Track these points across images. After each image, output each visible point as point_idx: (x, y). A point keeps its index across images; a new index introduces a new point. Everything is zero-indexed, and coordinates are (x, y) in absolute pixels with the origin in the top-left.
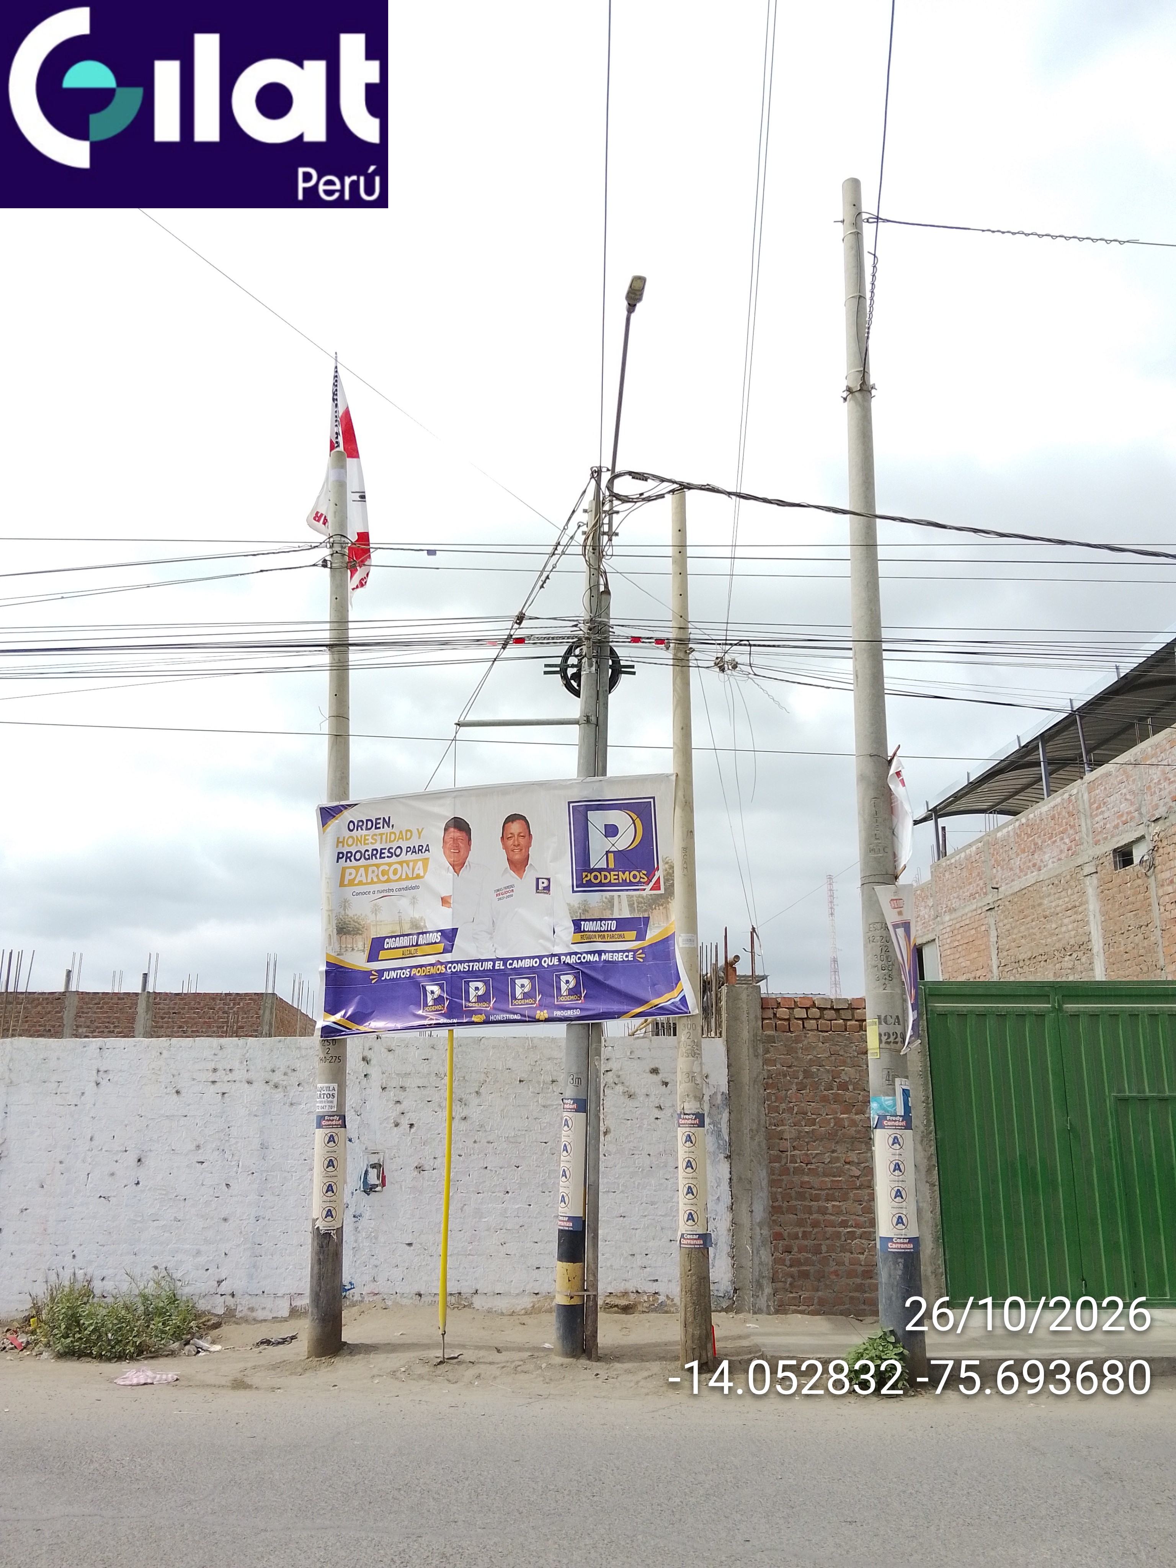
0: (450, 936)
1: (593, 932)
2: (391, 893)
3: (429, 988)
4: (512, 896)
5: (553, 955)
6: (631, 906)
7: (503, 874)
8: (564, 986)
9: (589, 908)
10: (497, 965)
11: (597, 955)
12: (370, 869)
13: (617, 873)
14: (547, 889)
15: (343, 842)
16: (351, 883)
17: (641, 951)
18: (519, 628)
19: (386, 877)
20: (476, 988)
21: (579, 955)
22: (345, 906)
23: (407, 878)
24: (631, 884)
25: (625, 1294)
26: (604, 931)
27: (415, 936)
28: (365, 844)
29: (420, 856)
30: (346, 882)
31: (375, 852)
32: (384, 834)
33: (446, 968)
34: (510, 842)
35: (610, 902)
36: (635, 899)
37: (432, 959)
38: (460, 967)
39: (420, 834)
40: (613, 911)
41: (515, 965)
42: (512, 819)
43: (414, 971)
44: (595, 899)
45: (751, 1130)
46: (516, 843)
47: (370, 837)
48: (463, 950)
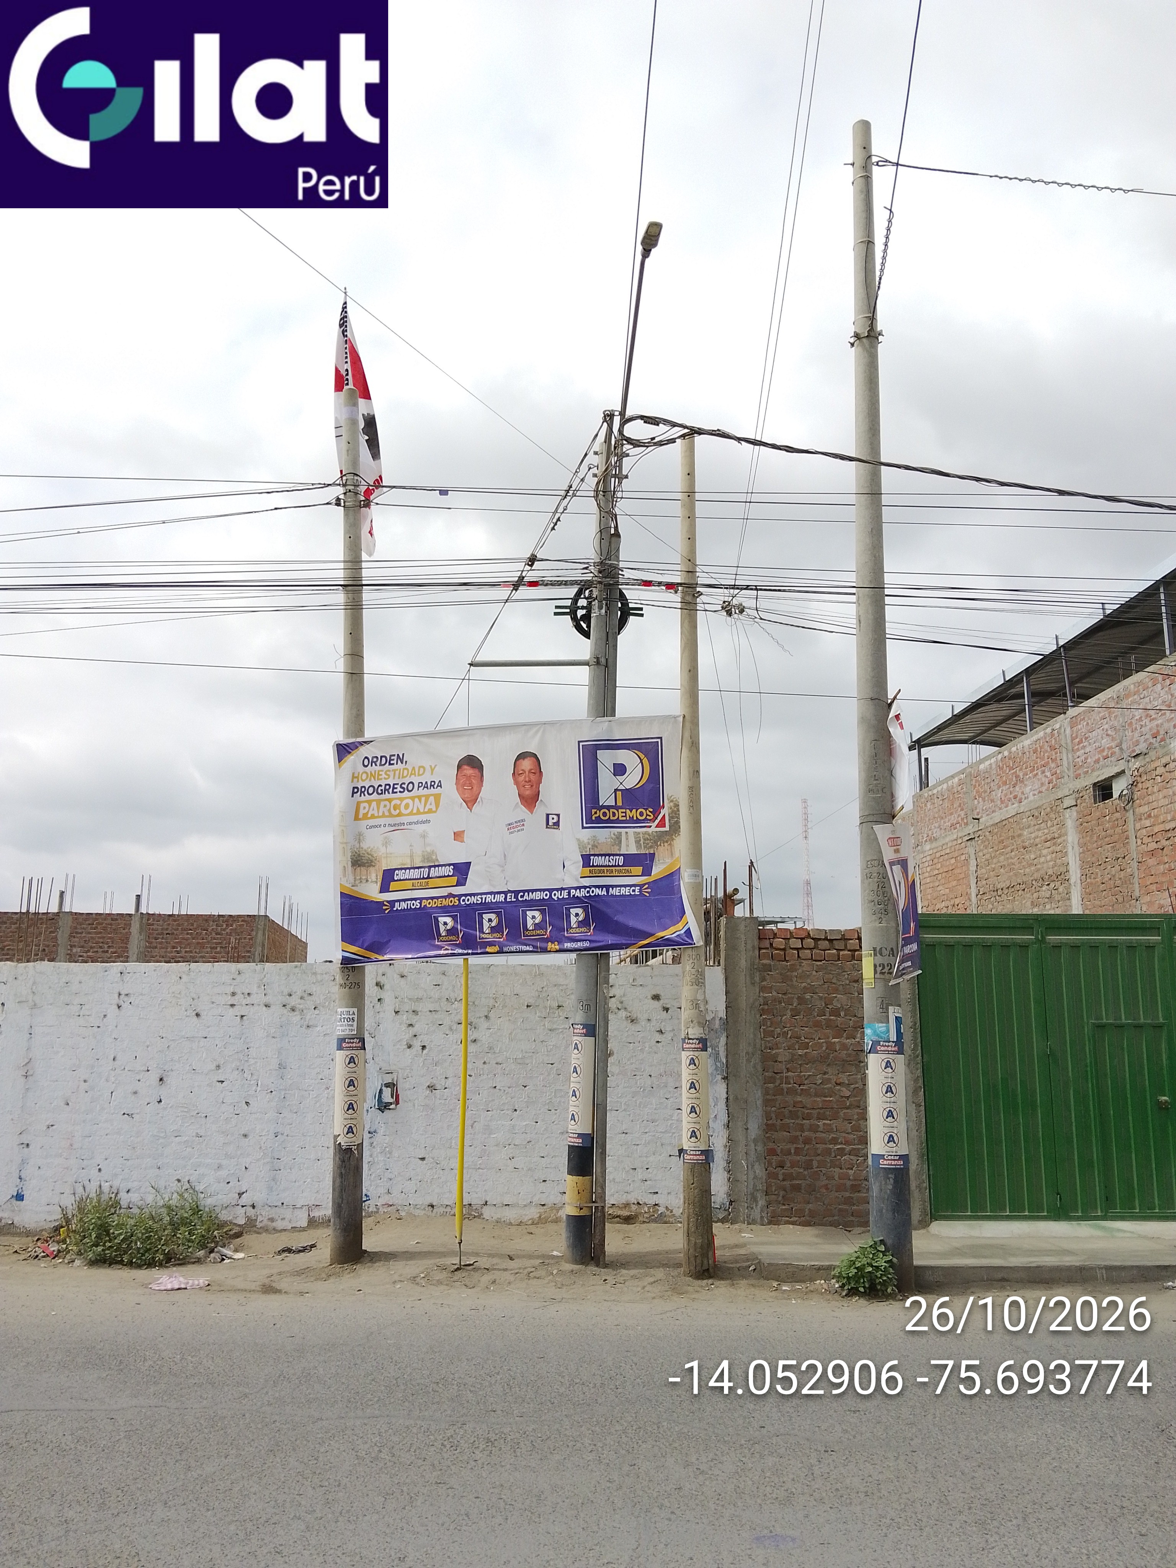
0: (462, 871)
1: (602, 866)
2: (402, 827)
3: (442, 920)
4: (523, 830)
5: (562, 889)
6: (638, 842)
7: (514, 810)
8: (573, 919)
9: (598, 843)
10: (508, 897)
11: (604, 889)
12: (382, 804)
13: (624, 810)
14: (557, 824)
15: (357, 777)
16: (365, 817)
17: (647, 886)
18: (531, 570)
19: (398, 811)
20: (489, 920)
21: (588, 889)
22: (358, 839)
23: (419, 813)
24: (638, 821)
25: (627, 1205)
26: (612, 866)
27: (426, 869)
28: (378, 779)
29: (432, 791)
30: (361, 816)
31: (387, 787)
32: (397, 770)
33: (459, 900)
34: (521, 778)
35: (617, 838)
36: (641, 836)
37: (444, 892)
38: (473, 900)
39: (432, 770)
40: (620, 847)
41: (526, 897)
42: (522, 756)
43: (426, 903)
44: (604, 835)
45: (747, 1053)
46: (527, 779)
47: (383, 773)
48: (475, 884)
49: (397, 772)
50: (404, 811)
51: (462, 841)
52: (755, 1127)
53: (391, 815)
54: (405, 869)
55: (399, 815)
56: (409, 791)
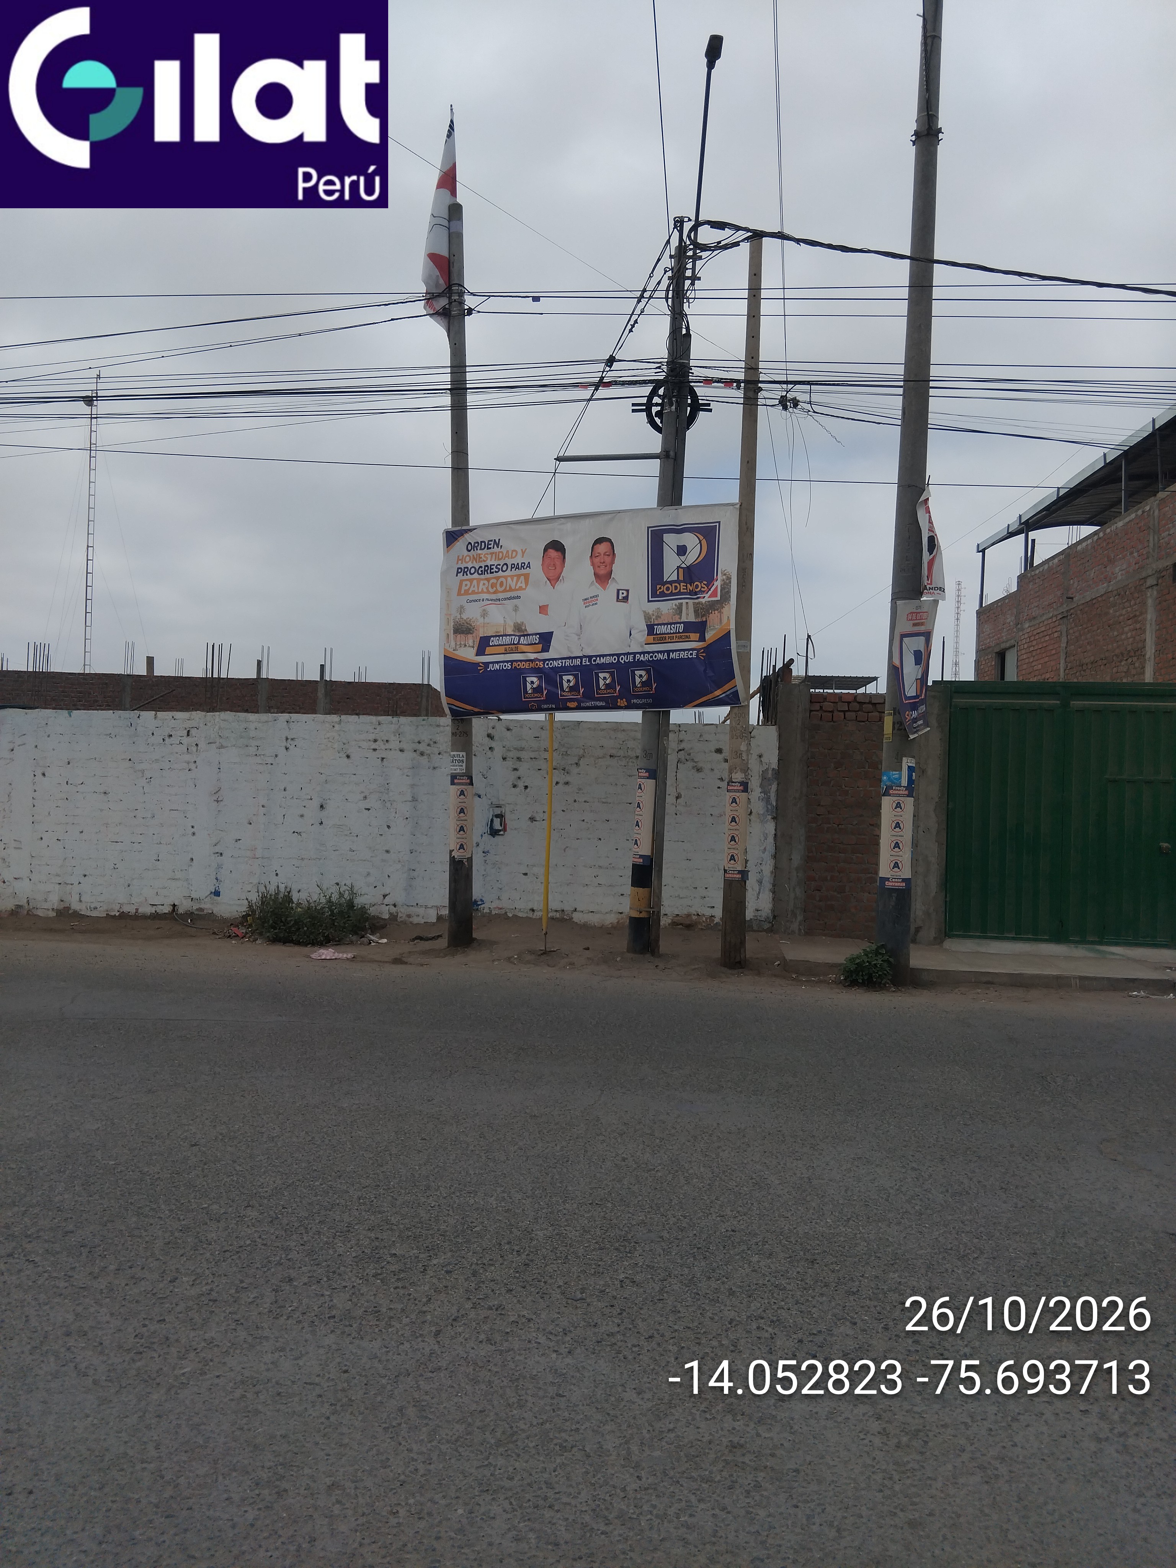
1: (664, 634)
3: (529, 679)
4: (596, 604)
5: (629, 654)
6: (695, 611)
7: (590, 586)
8: (638, 679)
9: (661, 614)
11: (666, 654)
12: (482, 582)
13: (685, 584)
14: (626, 599)
15: (462, 560)
16: (467, 593)
17: (702, 650)
18: (610, 371)
19: (494, 588)
20: (568, 680)
21: (651, 654)
22: (460, 611)
23: (511, 590)
24: (694, 593)
26: (674, 633)
27: (517, 637)
28: (479, 561)
29: (523, 571)
30: (463, 592)
31: (486, 568)
33: (544, 663)
34: (597, 560)
35: (678, 608)
36: (698, 605)
37: (531, 656)
38: (554, 664)
39: (523, 554)
40: (681, 616)
42: (598, 541)
43: (516, 665)
44: (666, 607)
45: (795, 798)
46: (602, 561)
47: (483, 556)
48: (557, 650)
49: (494, 555)
50: (500, 589)
51: (547, 614)
52: (797, 859)
53: (488, 592)
54: (499, 636)
55: (495, 592)
56: (503, 571)
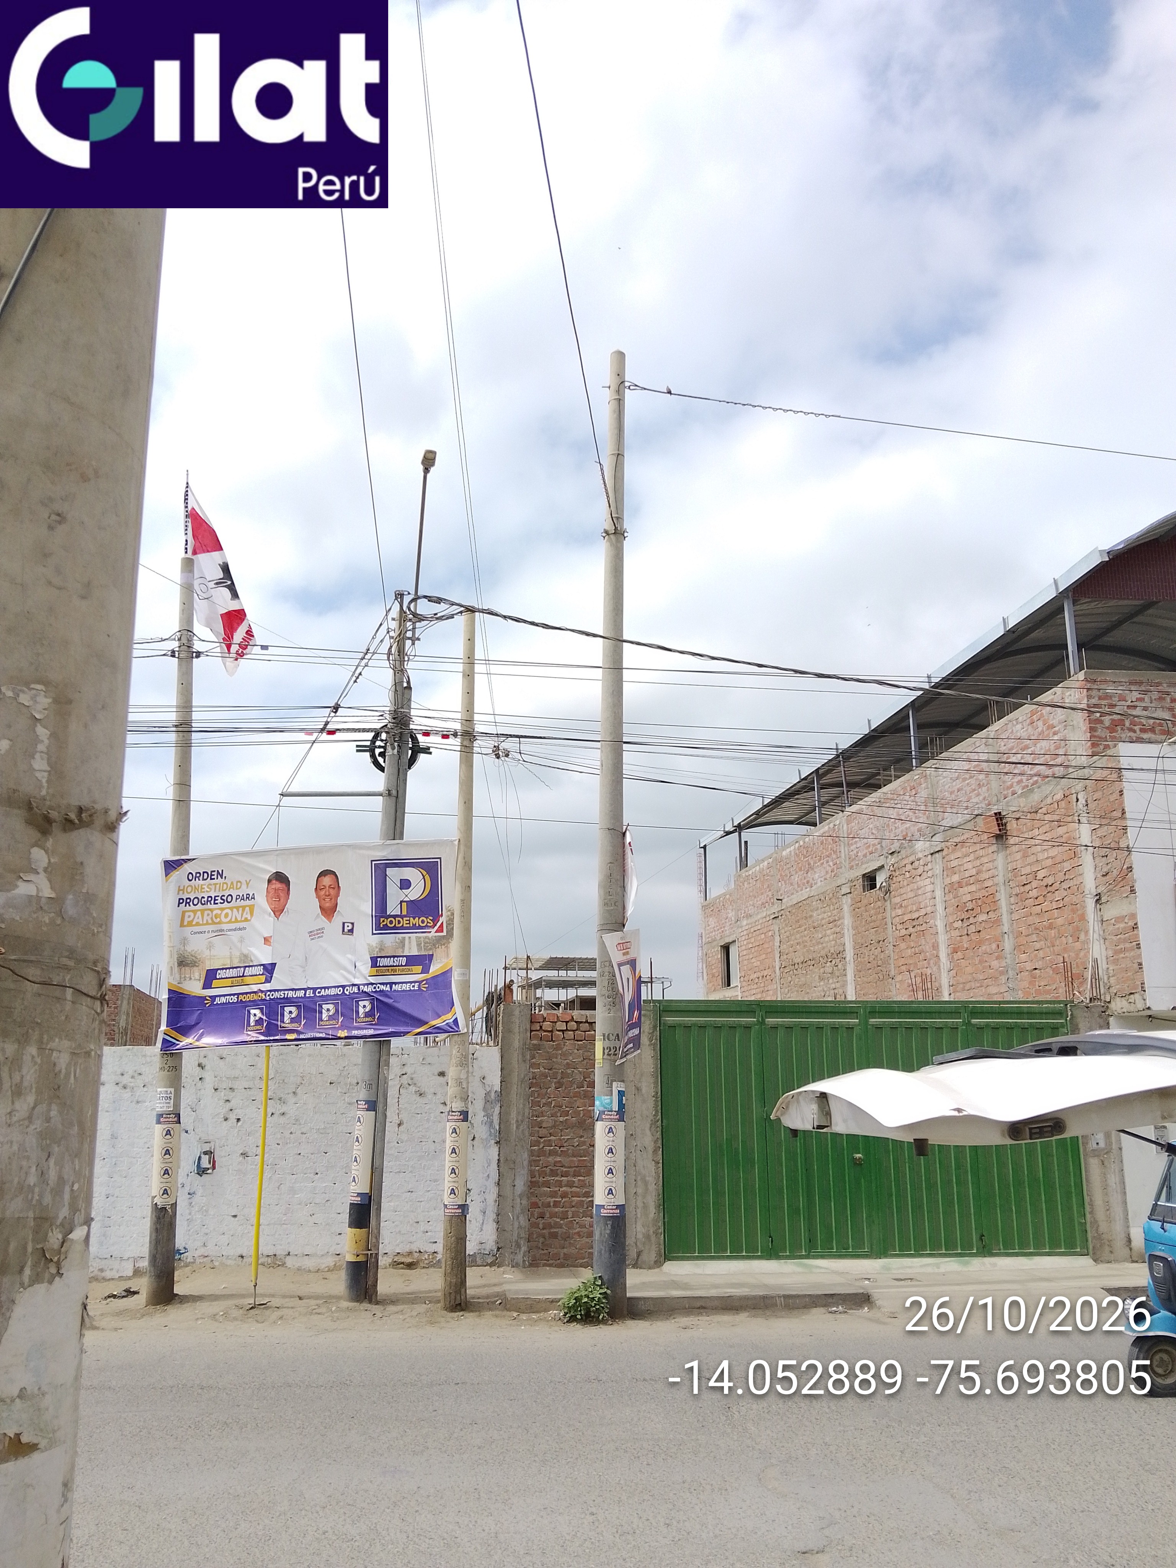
0: (269, 969)
1: (387, 966)
2: (223, 933)
3: (253, 1012)
4: (322, 937)
5: (354, 985)
6: (419, 945)
7: (315, 919)
8: (361, 1010)
10: (308, 993)
12: (206, 913)
13: (408, 919)
14: (351, 931)
15: (183, 890)
16: (190, 924)
17: (424, 982)
18: (335, 716)
20: (290, 1012)
22: (184, 943)
23: (236, 921)
24: (420, 927)
25: (410, 1253)
26: (396, 966)
27: (242, 969)
28: (201, 892)
29: (248, 902)
30: (186, 923)
31: (210, 899)
32: (217, 884)
33: (265, 995)
34: (323, 893)
35: (401, 942)
36: (422, 939)
38: (277, 995)
39: (248, 884)
40: (404, 950)
41: (323, 993)
42: (325, 873)
43: (241, 997)
44: (390, 940)
45: (517, 1121)
46: (327, 893)
47: (205, 887)
48: (281, 981)
49: (218, 886)
50: (224, 920)
51: (271, 946)
52: (521, 1185)
53: (214, 923)
54: (226, 969)
55: (219, 923)
56: (228, 902)
